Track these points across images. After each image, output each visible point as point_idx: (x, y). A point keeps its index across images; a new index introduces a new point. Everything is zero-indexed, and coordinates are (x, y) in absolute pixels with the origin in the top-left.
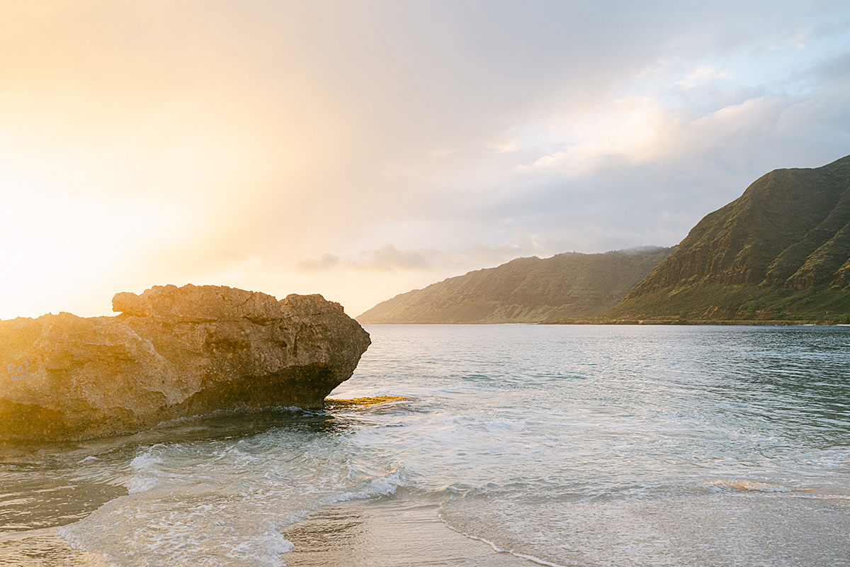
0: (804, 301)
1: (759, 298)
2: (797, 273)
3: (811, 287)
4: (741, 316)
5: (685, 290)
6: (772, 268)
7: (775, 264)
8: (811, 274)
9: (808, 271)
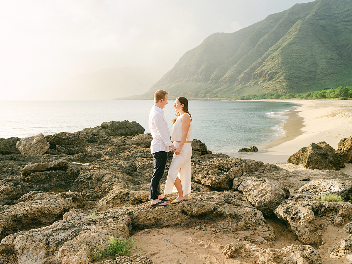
0: (225, 90)
1: (208, 88)
2: (223, 78)
3: (228, 84)
4: (200, 96)
5: (177, 85)
6: (213, 76)
7: (214, 74)
8: (228, 79)
9: (226, 78)
